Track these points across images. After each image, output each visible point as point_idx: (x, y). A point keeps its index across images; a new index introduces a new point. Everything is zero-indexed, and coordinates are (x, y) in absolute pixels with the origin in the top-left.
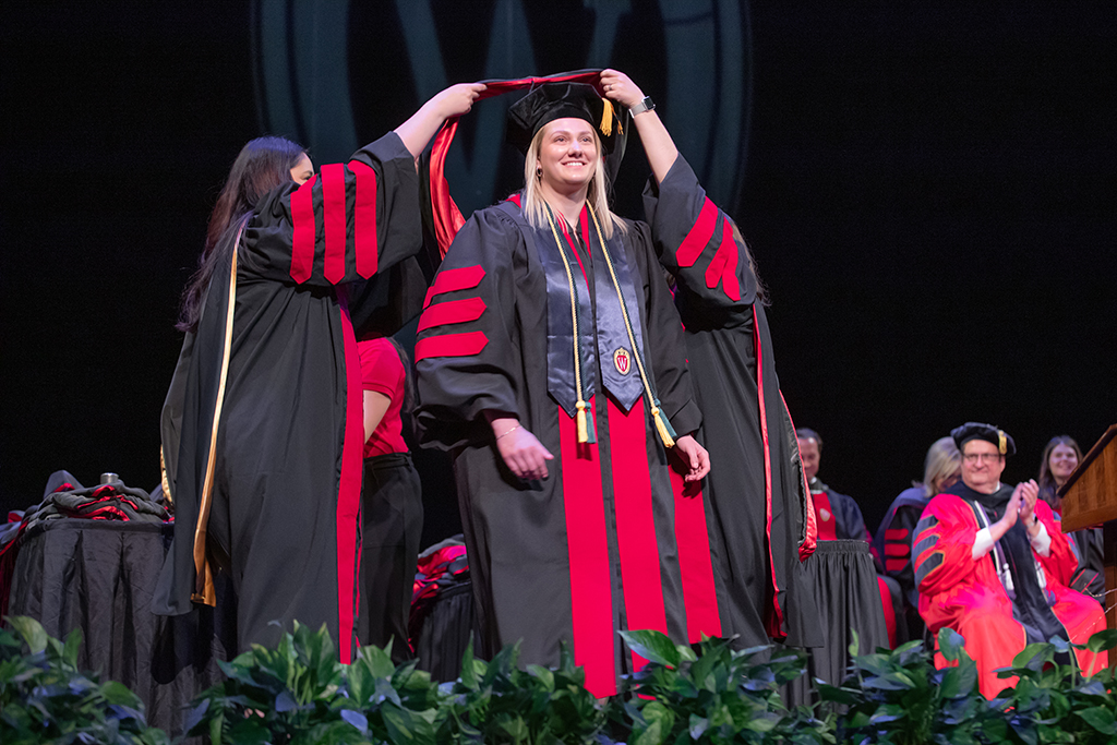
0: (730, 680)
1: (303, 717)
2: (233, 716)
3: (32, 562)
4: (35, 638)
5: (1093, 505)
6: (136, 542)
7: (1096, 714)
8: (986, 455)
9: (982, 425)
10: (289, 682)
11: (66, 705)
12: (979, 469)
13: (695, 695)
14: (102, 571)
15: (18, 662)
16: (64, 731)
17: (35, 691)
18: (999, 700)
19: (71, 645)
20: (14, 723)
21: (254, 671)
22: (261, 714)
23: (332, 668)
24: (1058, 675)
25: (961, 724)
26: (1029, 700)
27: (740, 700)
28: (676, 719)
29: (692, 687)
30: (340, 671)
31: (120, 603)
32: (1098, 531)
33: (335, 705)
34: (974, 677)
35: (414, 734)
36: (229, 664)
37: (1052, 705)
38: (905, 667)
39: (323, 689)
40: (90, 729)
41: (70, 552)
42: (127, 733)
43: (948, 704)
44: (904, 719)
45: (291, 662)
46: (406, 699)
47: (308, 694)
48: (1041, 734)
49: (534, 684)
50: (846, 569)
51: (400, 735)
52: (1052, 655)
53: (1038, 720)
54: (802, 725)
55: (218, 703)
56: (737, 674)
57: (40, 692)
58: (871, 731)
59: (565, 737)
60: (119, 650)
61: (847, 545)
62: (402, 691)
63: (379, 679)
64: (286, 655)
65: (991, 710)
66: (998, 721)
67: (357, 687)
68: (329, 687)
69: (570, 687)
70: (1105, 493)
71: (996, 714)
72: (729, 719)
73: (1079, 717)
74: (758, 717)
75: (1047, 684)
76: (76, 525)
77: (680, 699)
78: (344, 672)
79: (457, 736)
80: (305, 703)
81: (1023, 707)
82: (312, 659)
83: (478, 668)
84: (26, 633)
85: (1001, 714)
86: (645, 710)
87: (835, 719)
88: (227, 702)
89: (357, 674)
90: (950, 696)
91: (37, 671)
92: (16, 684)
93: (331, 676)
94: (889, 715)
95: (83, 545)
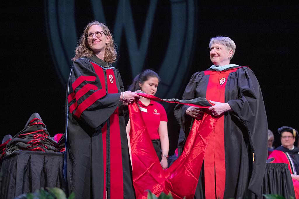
3: (12, 165)
6: (48, 159)
8: (289, 137)
9: (288, 127)
12: (287, 141)
14: (37, 168)
41: (26, 162)
61: (282, 165)
76: (29, 153)
95: (31, 160)
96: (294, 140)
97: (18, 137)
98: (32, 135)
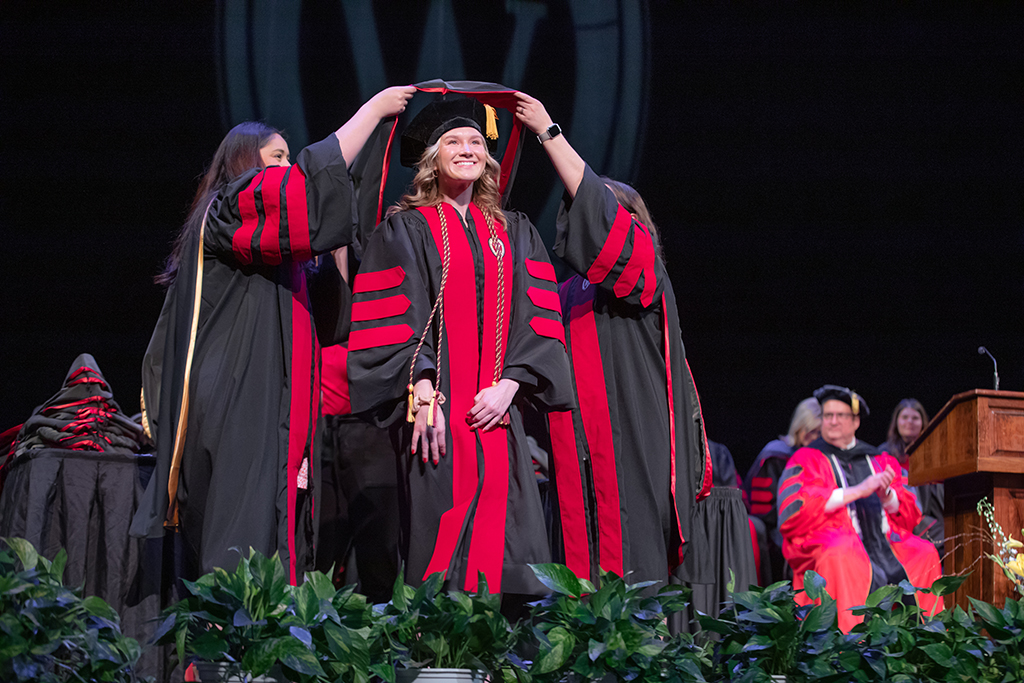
0: (624, 610)
1: (256, 631)
2: (196, 629)
3: (19, 484)
4: (27, 556)
5: (937, 463)
6: (110, 469)
7: (937, 650)
8: (840, 414)
9: (838, 388)
10: (245, 601)
11: (53, 616)
12: (834, 426)
13: (593, 622)
14: (79, 494)
15: (13, 577)
16: (51, 639)
17: (27, 603)
18: (853, 634)
19: (57, 563)
20: (8, 631)
21: (215, 590)
22: (220, 628)
23: (283, 589)
24: (905, 614)
25: (820, 654)
26: (881, 636)
27: (632, 628)
28: (577, 643)
29: (591, 615)
30: (289, 592)
31: (95, 523)
32: (940, 487)
33: (284, 622)
34: (833, 614)
35: (351, 648)
36: (193, 583)
37: (899, 640)
38: (774, 604)
39: (275, 607)
40: (73, 637)
41: (52, 477)
42: (104, 640)
43: (811, 635)
44: (773, 648)
45: (247, 583)
46: (344, 617)
47: (261, 611)
48: (889, 665)
49: (456, 608)
50: (722, 513)
51: (339, 649)
52: (900, 597)
53: (887, 654)
54: (684, 650)
55: (183, 617)
56: (629, 604)
57: (31, 603)
58: (744, 658)
59: (480, 656)
60: (92, 564)
61: (723, 492)
62: (342, 611)
63: (322, 600)
64: (243, 577)
65: (847, 643)
66: (853, 652)
67: (303, 607)
68: (279, 606)
69: (486, 612)
70: (947, 454)
71: (851, 647)
72: (622, 644)
73: (923, 651)
74: (647, 643)
75: (895, 622)
76: (58, 455)
77: (580, 625)
78: (293, 593)
79: (389, 650)
80: (258, 619)
81: (874, 642)
82: (265, 581)
83: (408, 593)
84: (20, 552)
85: (856, 646)
86: (550, 633)
87: (712, 646)
88: (190, 616)
89: (304, 596)
90: (812, 630)
91: (29, 585)
92: (11, 597)
93: (281, 596)
94: (760, 644)
95: (64, 472)
96: (857, 424)
97: (42, 414)
98: (74, 410)
